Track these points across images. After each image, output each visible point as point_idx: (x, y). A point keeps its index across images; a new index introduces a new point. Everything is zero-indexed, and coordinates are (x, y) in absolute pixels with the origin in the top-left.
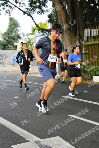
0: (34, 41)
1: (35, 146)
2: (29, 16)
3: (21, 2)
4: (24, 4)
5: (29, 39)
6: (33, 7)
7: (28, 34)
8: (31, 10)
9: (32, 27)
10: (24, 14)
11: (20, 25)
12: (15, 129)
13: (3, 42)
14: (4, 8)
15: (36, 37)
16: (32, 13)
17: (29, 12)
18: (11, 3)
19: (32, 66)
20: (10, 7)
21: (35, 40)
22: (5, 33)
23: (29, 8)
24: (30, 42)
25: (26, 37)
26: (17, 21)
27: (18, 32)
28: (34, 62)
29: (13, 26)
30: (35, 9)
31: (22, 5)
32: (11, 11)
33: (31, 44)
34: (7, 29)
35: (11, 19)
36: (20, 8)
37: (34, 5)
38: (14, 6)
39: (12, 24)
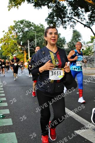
0: (92, 48)
1: (93, 133)
2: (89, 28)
3: (83, 18)
4: (85, 19)
5: (89, 47)
6: (92, 20)
7: (88, 42)
8: (91, 23)
9: (91, 36)
10: (85, 27)
11: (81, 35)
12: (77, 118)
13: (68, 50)
14: (69, 24)
15: (94, 44)
16: (91, 25)
17: (88, 25)
18: (75, 19)
19: (91, 68)
20: (74, 22)
21: (94, 47)
22: (70, 42)
23: (89, 21)
24: (89, 49)
25: (86, 45)
26: (79, 32)
27: (80, 41)
28: (93, 65)
29: (76, 37)
30: (94, 22)
31: (83, 20)
32: (74, 25)
33: (90, 50)
34: (72, 39)
35: (75, 32)
36: (82, 22)
37: (93, 19)
38: (77, 21)
39: (75, 35)
